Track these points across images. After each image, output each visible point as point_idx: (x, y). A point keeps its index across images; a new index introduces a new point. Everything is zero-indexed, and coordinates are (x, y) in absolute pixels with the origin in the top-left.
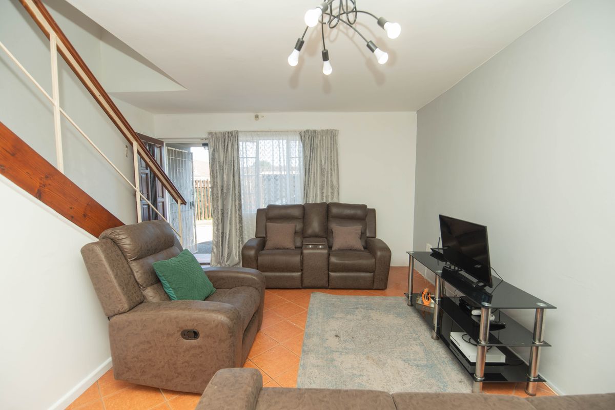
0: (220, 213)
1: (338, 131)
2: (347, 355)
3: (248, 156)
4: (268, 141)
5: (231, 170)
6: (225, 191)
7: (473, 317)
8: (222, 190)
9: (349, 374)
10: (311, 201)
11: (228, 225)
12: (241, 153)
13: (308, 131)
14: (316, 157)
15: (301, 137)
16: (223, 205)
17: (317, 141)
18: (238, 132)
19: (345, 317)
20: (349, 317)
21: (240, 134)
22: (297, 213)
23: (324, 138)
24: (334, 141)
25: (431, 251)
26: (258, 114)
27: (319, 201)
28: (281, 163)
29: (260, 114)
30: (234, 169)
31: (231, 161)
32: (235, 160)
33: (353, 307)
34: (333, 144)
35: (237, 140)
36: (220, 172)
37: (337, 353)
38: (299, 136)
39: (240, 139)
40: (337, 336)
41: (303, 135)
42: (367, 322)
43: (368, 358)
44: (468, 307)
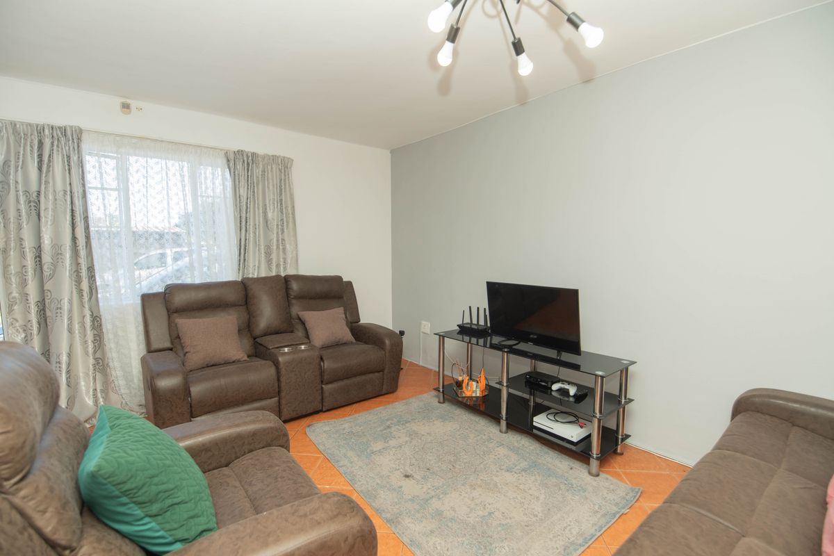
0: (34, 310)
1: (293, 160)
2: (448, 496)
3: (105, 186)
4: (154, 160)
5: (65, 211)
6: (47, 258)
7: (553, 393)
8: (38, 257)
9: (477, 519)
10: (252, 273)
11: (65, 334)
12: (89, 177)
13: (241, 152)
14: (258, 199)
15: (228, 161)
16: (42, 291)
17: (257, 171)
18: (81, 131)
19: (387, 445)
20: (393, 443)
21: (84, 137)
22: (232, 296)
23: (269, 167)
24: (285, 175)
25: (458, 328)
26: (129, 101)
27: (263, 275)
28: (186, 204)
29: (134, 104)
30: (72, 211)
31: (65, 192)
32: (75, 190)
33: (382, 428)
34: (285, 180)
35: (78, 147)
36: (29, 215)
37: (434, 499)
38: (225, 161)
39: (84, 146)
40: (407, 476)
41: (232, 157)
42: (419, 441)
43: (473, 487)
44: (543, 384)
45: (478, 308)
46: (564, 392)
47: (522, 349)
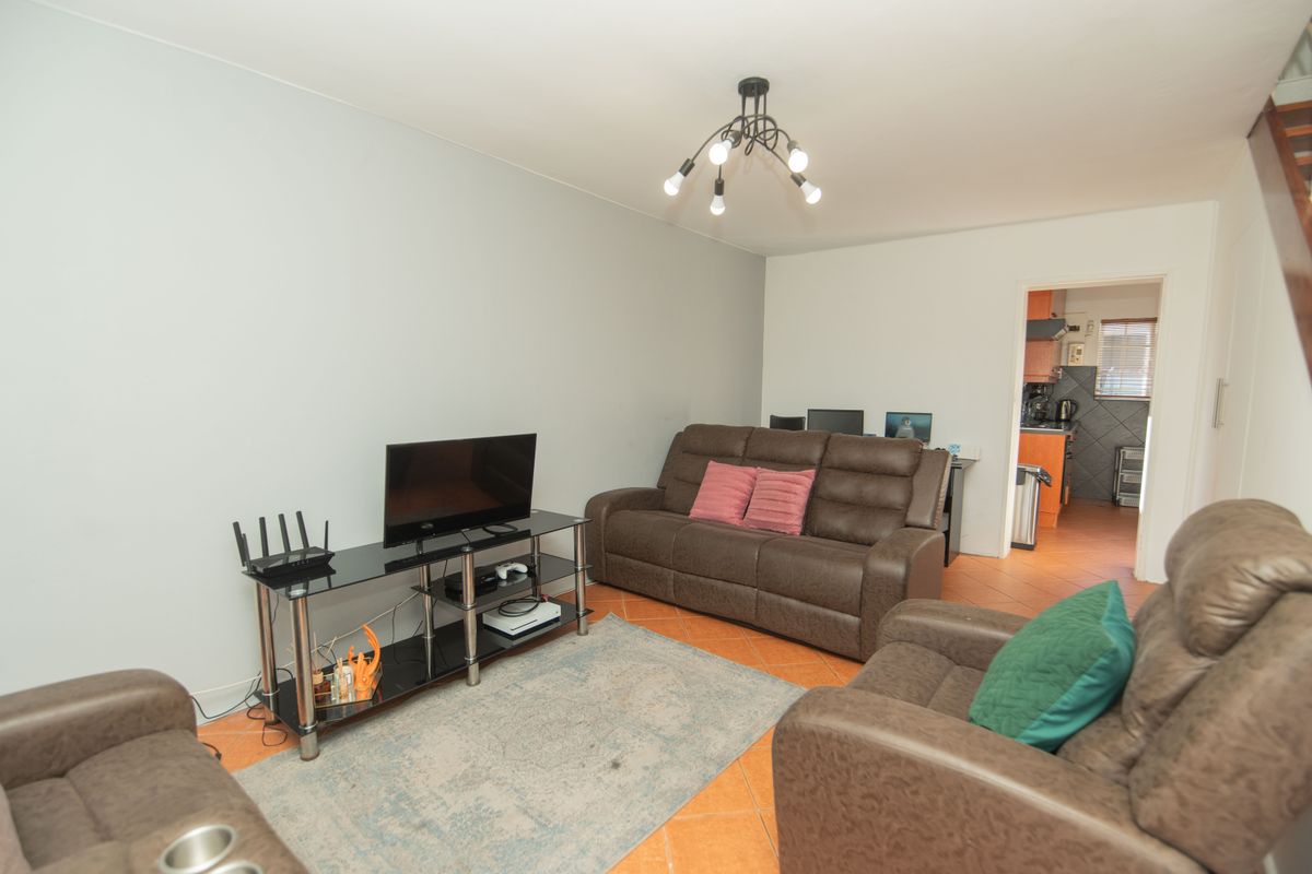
7: (505, 583)
44: (489, 579)
45: (262, 521)
46: (513, 574)
47: (437, 549)
